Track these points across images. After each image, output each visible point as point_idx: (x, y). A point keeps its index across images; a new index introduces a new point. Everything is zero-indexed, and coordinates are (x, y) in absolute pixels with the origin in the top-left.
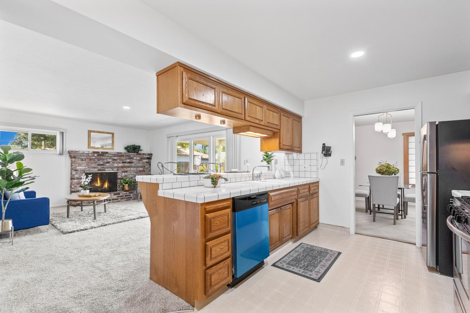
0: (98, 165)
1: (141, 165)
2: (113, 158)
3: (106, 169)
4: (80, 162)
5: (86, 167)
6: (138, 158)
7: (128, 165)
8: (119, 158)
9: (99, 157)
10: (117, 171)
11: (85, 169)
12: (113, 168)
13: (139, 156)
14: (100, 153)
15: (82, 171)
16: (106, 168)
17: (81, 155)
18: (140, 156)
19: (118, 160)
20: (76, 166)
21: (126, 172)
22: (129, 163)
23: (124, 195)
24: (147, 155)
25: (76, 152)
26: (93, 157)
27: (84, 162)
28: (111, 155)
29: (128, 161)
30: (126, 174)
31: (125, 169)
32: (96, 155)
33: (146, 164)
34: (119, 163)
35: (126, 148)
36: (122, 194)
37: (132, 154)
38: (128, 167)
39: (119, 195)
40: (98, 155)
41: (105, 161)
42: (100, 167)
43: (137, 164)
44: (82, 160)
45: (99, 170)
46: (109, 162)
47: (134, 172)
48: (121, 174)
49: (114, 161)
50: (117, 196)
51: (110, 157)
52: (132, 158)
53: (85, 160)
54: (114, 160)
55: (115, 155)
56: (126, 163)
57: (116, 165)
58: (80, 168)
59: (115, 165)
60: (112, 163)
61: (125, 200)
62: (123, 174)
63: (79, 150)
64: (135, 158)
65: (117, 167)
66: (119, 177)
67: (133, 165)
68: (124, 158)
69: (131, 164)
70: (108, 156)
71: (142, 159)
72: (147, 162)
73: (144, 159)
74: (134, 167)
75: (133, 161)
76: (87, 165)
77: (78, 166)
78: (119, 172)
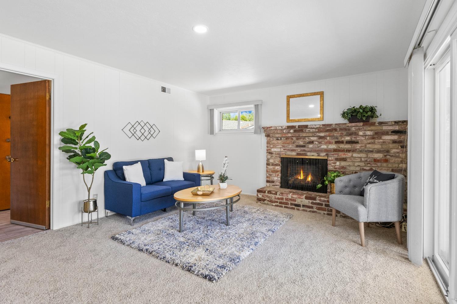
0: (297, 146)
1: (377, 146)
2: (318, 134)
3: (309, 154)
4: (275, 142)
5: (282, 150)
6: (368, 133)
7: (348, 146)
8: (327, 134)
9: (297, 134)
10: (326, 158)
11: (280, 151)
12: (319, 151)
13: (369, 128)
14: (297, 127)
15: (278, 154)
16: (309, 151)
17: (274, 133)
18: (373, 128)
19: (328, 138)
20: (271, 147)
21: (344, 160)
22: (348, 142)
23: (324, 203)
24: (390, 124)
25: (267, 128)
26: (290, 135)
27: (279, 142)
28: (314, 130)
29: (348, 138)
30: (343, 164)
31: (342, 155)
32: (292, 131)
33: (391, 146)
34: (330, 143)
35: (344, 115)
36: (320, 200)
37: (353, 126)
38: (348, 151)
39: (314, 201)
40: (295, 131)
41: (307, 140)
42: (299, 149)
43: (368, 146)
44: (278, 139)
45: (298, 154)
46: (312, 142)
47: (361, 161)
48: (334, 163)
49: (320, 140)
50: (311, 201)
51: (313, 132)
52: (356, 134)
53: (281, 139)
54: (321, 137)
55: (319, 130)
56: (342, 142)
57: (324, 147)
58: (275, 150)
59: (322, 147)
60: (317, 143)
61: (326, 212)
62: (338, 163)
63: (271, 126)
64: (361, 133)
65: (326, 150)
66: (330, 167)
67: (358, 146)
68: (338, 134)
69: (354, 145)
70: (309, 132)
71: (378, 134)
72: (394, 142)
73: (386, 133)
74: (361, 152)
75: (358, 139)
76: (284, 146)
77: (273, 148)
78: (330, 159)
